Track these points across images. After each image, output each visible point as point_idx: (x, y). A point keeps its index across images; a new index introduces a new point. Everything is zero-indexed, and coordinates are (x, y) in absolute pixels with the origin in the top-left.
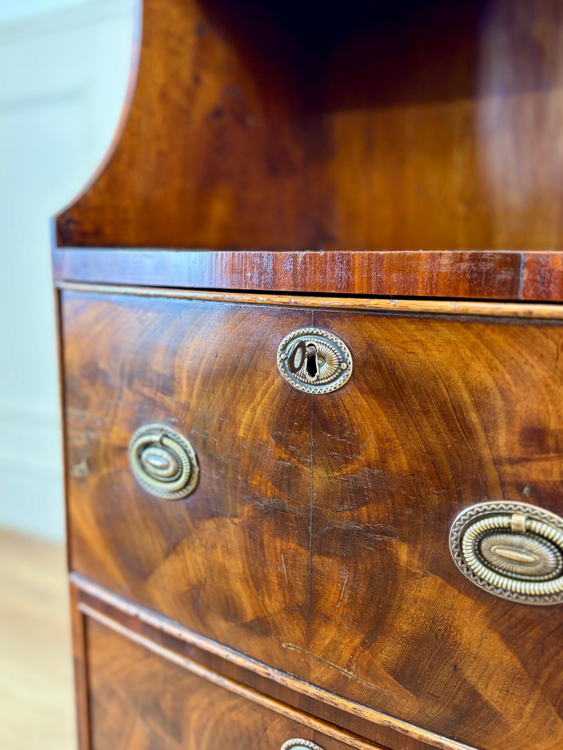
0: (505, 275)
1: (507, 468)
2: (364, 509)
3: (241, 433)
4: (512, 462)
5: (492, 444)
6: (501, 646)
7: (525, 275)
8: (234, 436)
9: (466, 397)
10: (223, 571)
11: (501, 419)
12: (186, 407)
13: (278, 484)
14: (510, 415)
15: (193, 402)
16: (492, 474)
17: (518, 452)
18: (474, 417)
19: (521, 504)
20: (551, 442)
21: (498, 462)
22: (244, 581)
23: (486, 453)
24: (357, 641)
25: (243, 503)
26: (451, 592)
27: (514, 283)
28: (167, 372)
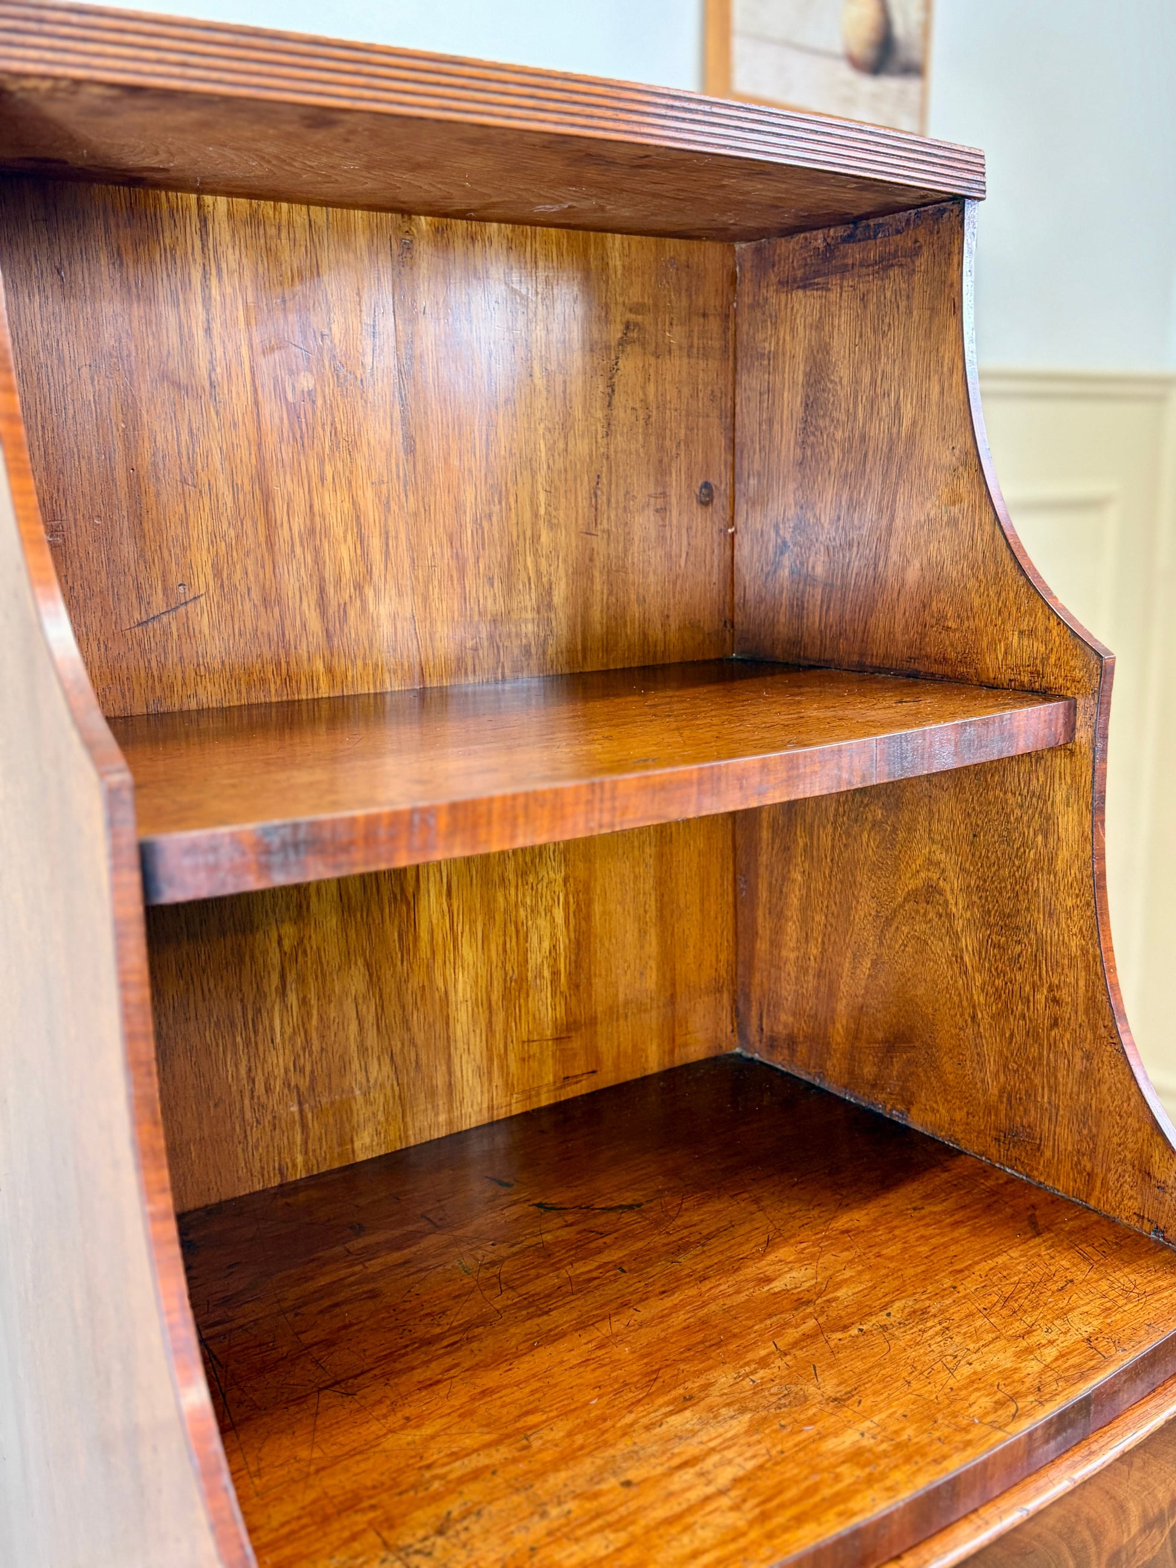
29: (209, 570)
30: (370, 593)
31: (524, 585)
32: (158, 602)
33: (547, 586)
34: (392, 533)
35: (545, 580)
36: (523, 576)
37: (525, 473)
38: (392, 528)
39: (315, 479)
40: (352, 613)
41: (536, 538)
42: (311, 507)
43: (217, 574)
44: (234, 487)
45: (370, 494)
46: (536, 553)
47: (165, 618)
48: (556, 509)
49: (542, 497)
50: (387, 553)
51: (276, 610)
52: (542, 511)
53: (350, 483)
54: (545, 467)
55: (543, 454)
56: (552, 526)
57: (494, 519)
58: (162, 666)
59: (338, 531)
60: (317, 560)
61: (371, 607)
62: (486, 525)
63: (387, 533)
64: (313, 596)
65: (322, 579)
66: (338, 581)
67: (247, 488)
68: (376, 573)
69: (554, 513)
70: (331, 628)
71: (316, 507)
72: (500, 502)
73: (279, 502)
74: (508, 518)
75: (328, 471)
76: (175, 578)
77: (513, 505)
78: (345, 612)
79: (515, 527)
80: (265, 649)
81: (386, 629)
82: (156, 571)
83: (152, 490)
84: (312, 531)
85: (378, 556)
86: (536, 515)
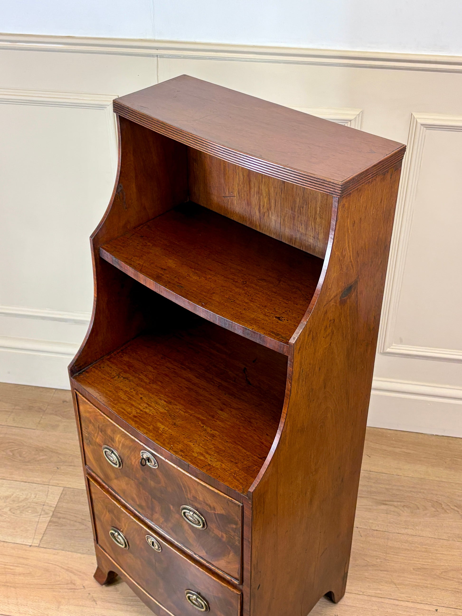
1: (190, 501)
2: (163, 495)
5: (187, 495)
6: (192, 533)
8: (131, 463)
9: (182, 484)
10: (131, 491)
11: (189, 492)
13: (142, 479)
15: (120, 448)
16: (188, 501)
17: (192, 499)
18: (183, 489)
21: (189, 499)
22: (136, 495)
24: (163, 520)
28: (112, 436)
30: (270, 213)
31: (311, 229)
32: (227, 194)
33: (317, 233)
34: (277, 201)
35: (317, 231)
36: (311, 227)
37: (314, 200)
38: (277, 200)
39: (260, 181)
40: (266, 215)
42: (259, 187)
43: (239, 193)
46: (315, 223)
47: (228, 198)
48: (322, 214)
49: (318, 209)
50: (275, 205)
51: (250, 206)
52: (318, 212)
53: (268, 185)
54: (320, 201)
55: (320, 198)
56: (321, 218)
57: (304, 209)
58: (227, 208)
61: (270, 216)
62: (301, 209)
63: (276, 200)
64: (258, 207)
65: (260, 204)
66: (264, 206)
67: (246, 177)
68: (272, 208)
69: (321, 214)
70: (261, 216)
71: (260, 188)
72: (306, 205)
73: (252, 183)
74: (308, 210)
75: (263, 180)
76: (231, 190)
77: (310, 207)
78: (264, 215)
79: (310, 213)
80: (247, 214)
81: (273, 222)
82: (227, 187)
83: (227, 170)
85: (273, 205)
86: (316, 213)
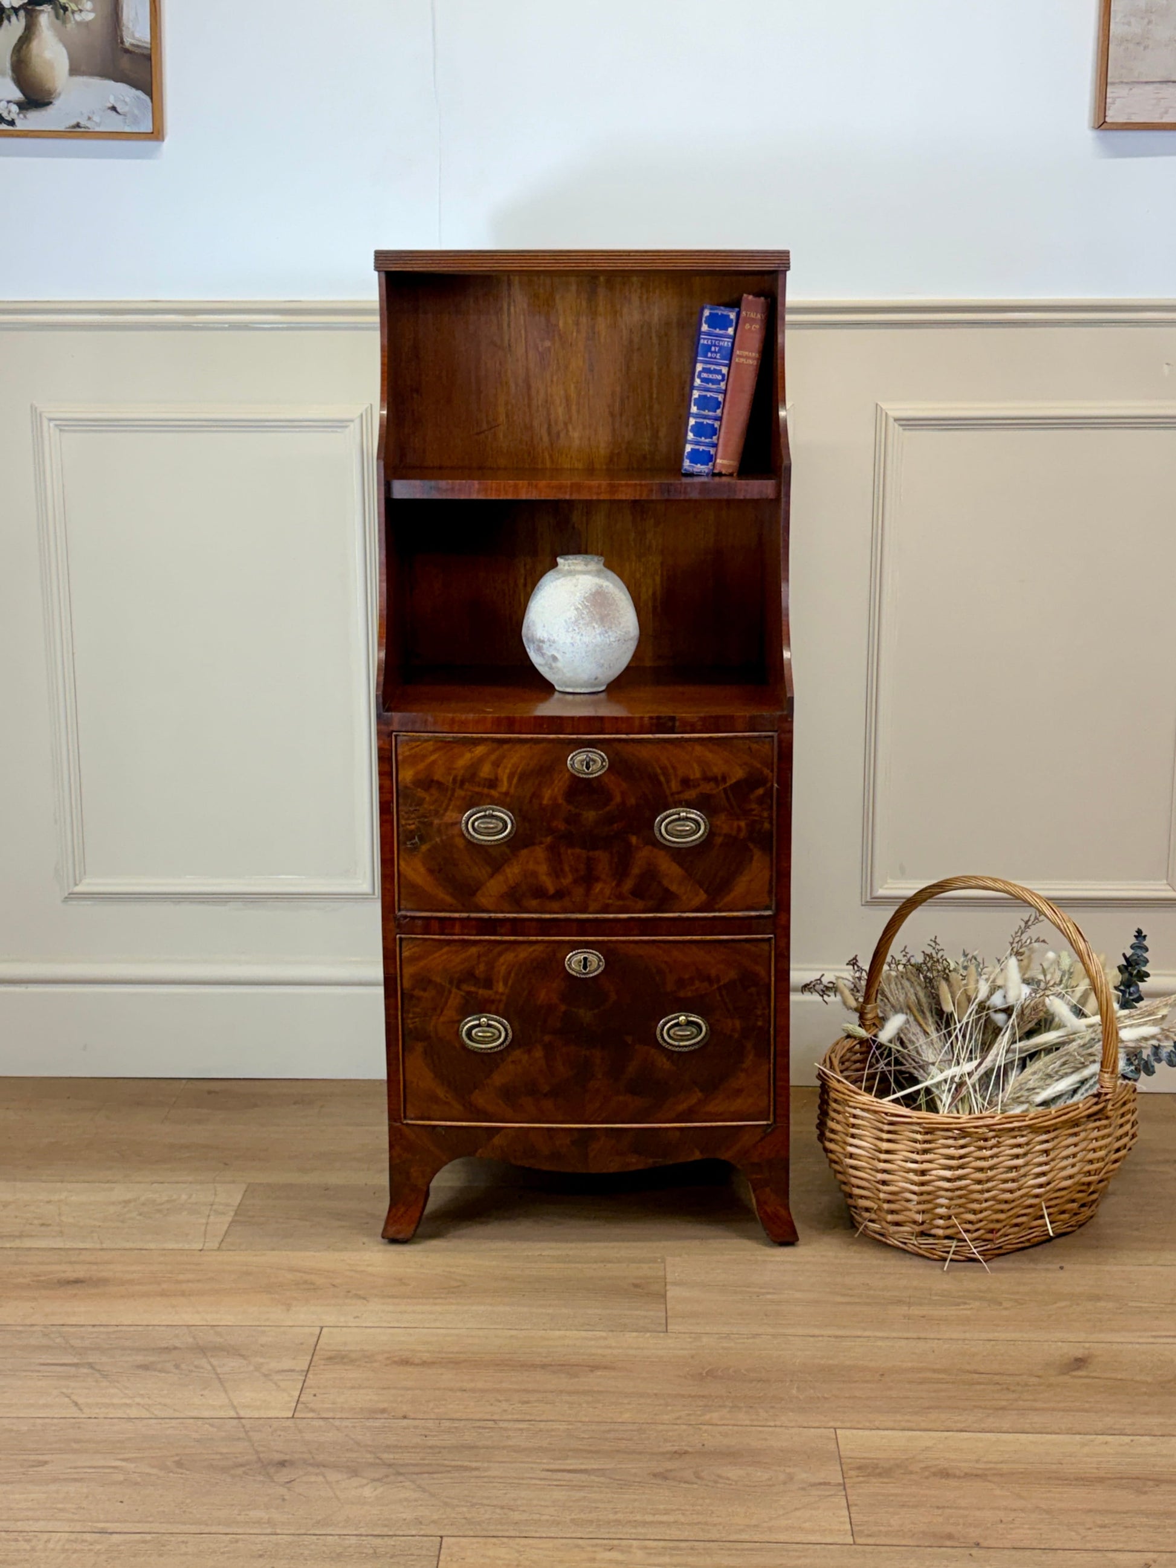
0: (670, 724)
1: (676, 796)
2: (615, 825)
3: (545, 802)
4: (678, 793)
5: (670, 788)
6: (677, 867)
7: (677, 724)
8: (541, 804)
9: (659, 771)
10: (534, 874)
11: (673, 777)
12: (506, 794)
13: (567, 821)
14: (676, 775)
15: (512, 791)
16: (670, 799)
17: (680, 789)
18: (662, 779)
19: (682, 809)
20: (691, 783)
21: (672, 794)
22: (549, 875)
23: (668, 792)
24: (614, 884)
25: (546, 836)
26: (656, 850)
27: (674, 726)
28: (492, 777)
29: (504, 416)
30: (570, 427)
31: (644, 428)
32: (485, 426)
36: (644, 424)
37: (647, 379)
39: (549, 381)
40: (561, 434)
41: (651, 408)
42: (547, 392)
43: (507, 416)
44: (517, 385)
45: (572, 386)
47: (486, 432)
49: (655, 390)
50: (579, 411)
51: (530, 432)
52: (655, 396)
53: (564, 383)
57: (631, 399)
59: (558, 401)
60: (549, 414)
61: (571, 433)
62: (626, 401)
63: (579, 403)
64: (546, 426)
65: (550, 420)
66: (557, 421)
67: (522, 385)
68: (573, 419)
70: (553, 440)
71: (549, 392)
72: (633, 392)
73: (534, 389)
74: (637, 399)
75: (555, 379)
76: (491, 417)
77: (640, 393)
78: (559, 434)
79: (641, 403)
80: (525, 446)
81: (577, 442)
82: (484, 414)
83: (485, 384)
84: (546, 401)
85: (575, 413)
86: (651, 397)
